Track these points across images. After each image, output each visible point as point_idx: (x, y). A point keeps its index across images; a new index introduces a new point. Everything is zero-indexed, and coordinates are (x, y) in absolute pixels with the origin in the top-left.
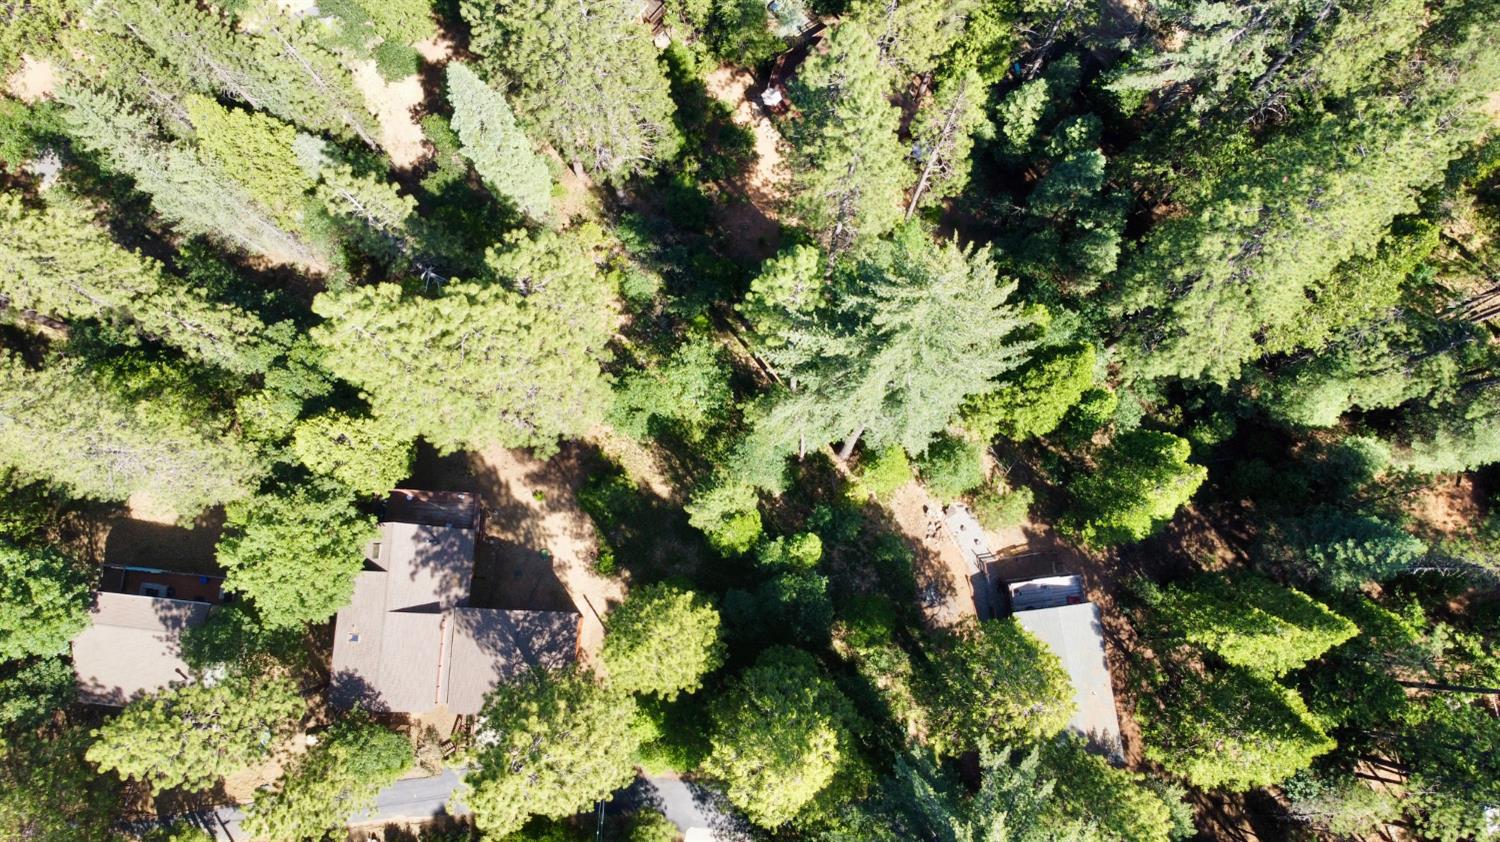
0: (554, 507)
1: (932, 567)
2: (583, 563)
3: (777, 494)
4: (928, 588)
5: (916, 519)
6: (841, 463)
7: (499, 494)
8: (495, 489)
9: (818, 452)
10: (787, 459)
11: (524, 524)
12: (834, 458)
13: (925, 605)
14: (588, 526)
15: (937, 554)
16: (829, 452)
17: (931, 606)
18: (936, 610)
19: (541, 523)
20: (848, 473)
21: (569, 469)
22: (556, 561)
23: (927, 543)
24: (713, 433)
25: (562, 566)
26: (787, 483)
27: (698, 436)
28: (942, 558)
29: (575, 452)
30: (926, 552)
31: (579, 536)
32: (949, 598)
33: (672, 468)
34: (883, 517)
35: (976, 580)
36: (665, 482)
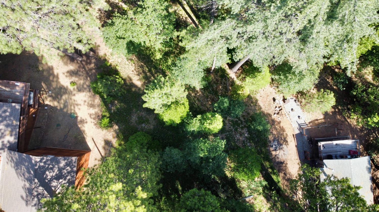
0: (80, 90)
1: (276, 129)
2: (93, 121)
3: (198, 89)
4: (274, 140)
5: (269, 105)
6: (232, 74)
7: (53, 81)
8: (51, 78)
9: (221, 68)
10: (204, 70)
11: (64, 97)
12: (228, 71)
13: (271, 149)
14: (98, 100)
15: (279, 123)
16: (227, 68)
17: (275, 150)
18: (278, 152)
19: (73, 98)
20: (235, 79)
21: (91, 70)
22: (79, 119)
23: (274, 117)
24: (166, 55)
25: (82, 122)
26: (204, 83)
27: (158, 56)
28: (282, 125)
29: (93, 61)
30: (273, 121)
31: (92, 106)
32: (284, 146)
33: (144, 72)
34: (252, 102)
35: (298, 137)
36: (139, 80)
